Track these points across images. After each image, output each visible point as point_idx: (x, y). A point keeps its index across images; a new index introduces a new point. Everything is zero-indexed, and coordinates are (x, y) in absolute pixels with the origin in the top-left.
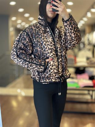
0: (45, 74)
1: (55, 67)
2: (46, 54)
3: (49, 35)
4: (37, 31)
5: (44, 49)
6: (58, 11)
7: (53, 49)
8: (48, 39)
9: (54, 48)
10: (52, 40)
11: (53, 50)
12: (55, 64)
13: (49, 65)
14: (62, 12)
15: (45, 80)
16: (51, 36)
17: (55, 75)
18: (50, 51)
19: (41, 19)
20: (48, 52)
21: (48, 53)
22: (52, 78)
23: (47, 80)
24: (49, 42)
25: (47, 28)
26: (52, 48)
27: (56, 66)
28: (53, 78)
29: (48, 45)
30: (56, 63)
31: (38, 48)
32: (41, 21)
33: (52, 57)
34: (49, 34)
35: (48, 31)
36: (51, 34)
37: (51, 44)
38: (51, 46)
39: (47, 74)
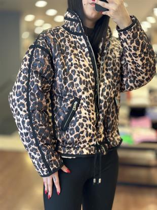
0: (67, 133)
1: (91, 123)
2: (74, 92)
3: (84, 53)
4: (58, 43)
5: (69, 82)
6: (108, 10)
7: (91, 84)
8: (81, 62)
9: (91, 82)
10: (89, 65)
11: (89, 85)
12: (92, 116)
13: (78, 116)
14: (116, 12)
15: (67, 151)
16: (88, 55)
17: (90, 141)
18: (82, 87)
19: (69, 19)
20: (78, 88)
21: (79, 91)
22: (82, 145)
23: (71, 151)
24: (84, 68)
25: (82, 37)
26: (88, 80)
27: (93, 121)
28: (85, 146)
29: (80, 74)
30: (93, 114)
31: (58, 78)
32: (69, 22)
33: (87, 100)
34: (84, 51)
35: (83, 45)
36: (90, 51)
37: (87, 73)
38: (87, 77)
39: (71, 135)
